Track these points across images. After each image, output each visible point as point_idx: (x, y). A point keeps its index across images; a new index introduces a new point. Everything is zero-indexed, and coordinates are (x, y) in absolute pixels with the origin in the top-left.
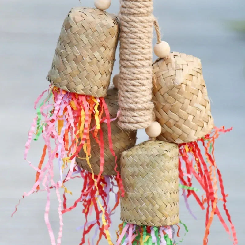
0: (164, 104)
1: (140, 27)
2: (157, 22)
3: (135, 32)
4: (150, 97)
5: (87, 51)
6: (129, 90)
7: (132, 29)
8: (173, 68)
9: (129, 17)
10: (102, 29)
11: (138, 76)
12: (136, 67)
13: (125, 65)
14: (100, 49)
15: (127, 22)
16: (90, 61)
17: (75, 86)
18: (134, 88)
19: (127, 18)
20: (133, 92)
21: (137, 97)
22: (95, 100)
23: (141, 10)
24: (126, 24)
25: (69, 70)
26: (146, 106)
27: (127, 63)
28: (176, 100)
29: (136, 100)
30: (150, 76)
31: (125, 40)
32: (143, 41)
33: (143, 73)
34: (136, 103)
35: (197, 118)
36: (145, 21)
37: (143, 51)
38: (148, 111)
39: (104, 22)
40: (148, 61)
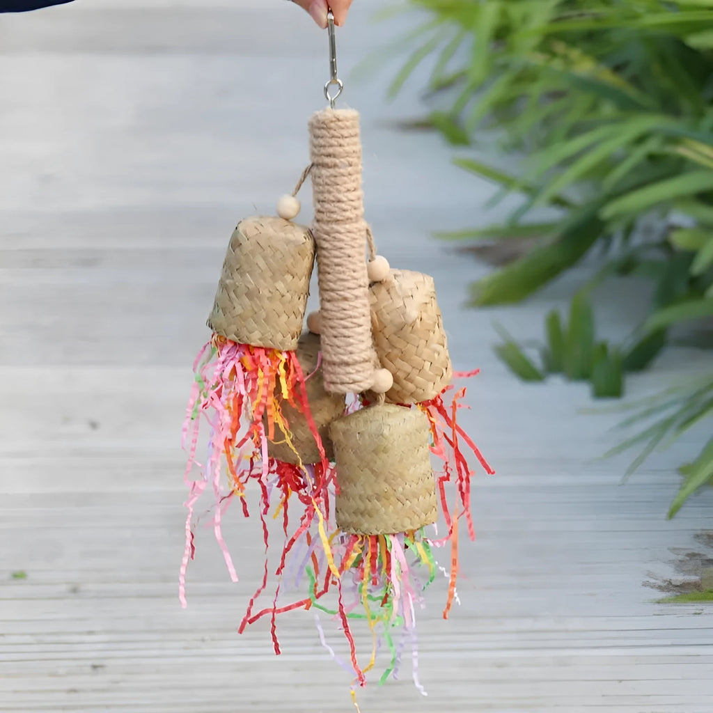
0: (390, 351)
1: (348, 239)
2: (370, 230)
3: (341, 248)
4: (369, 342)
5: (265, 280)
6: (339, 335)
7: (336, 243)
8: (399, 297)
9: (330, 226)
10: (287, 248)
11: (350, 313)
12: (345, 299)
13: (329, 298)
14: (286, 276)
15: (328, 233)
16: (270, 295)
17: (248, 334)
18: (346, 332)
19: (326, 227)
20: (345, 337)
21: (351, 344)
22: (279, 356)
23: (348, 214)
24: (326, 236)
25: (239, 310)
26: (365, 357)
27: (332, 294)
28: (408, 343)
29: (350, 349)
30: (366, 311)
31: (325, 261)
32: (353, 260)
33: (357, 308)
34: (351, 353)
35: (436, 364)
36: (355, 230)
37: (355, 274)
38: (368, 363)
39: (290, 236)
40: (362, 289)
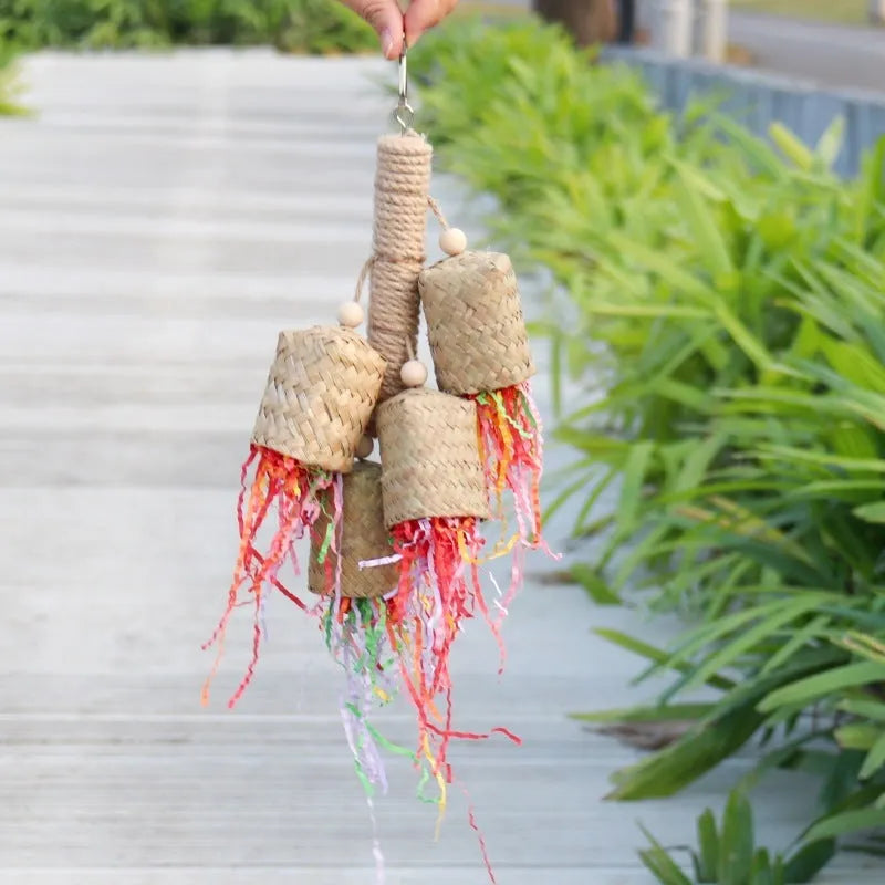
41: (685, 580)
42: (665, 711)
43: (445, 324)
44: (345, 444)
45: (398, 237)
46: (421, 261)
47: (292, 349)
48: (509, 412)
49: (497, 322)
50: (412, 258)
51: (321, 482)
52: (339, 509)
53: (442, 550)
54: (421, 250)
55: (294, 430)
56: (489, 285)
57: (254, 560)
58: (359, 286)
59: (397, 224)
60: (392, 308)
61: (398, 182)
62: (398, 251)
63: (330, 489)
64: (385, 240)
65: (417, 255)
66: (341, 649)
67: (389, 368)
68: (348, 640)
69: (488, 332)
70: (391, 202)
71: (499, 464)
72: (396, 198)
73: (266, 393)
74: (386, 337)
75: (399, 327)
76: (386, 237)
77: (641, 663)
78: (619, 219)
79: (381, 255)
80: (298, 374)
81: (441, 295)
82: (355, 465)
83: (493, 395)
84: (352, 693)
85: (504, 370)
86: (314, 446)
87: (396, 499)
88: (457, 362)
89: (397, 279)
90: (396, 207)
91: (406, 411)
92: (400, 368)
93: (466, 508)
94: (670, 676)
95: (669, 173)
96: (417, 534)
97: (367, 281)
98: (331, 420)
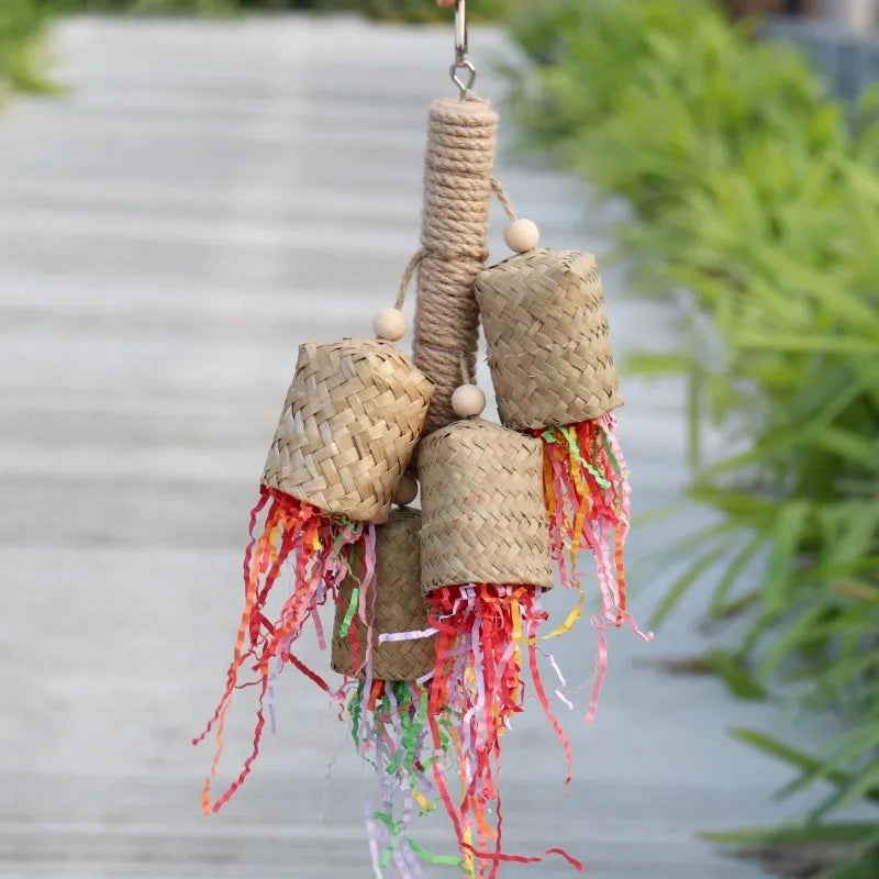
41: (845, 672)
42: (816, 831)
43: (503, 340)
44: (378, 488)
45: (451, 229)
46: (481, 259)
47: (314, 367)
48: (584, 454)
49: (571, 340)
50: (470, 255)
51: (348, 536)
52: (370, 568)
53: (488, 626)
54: (481, 245)
55: (312, 469)
56: (561, 293)
57: (263, 630)
58: (402, 287)
59: (451, 213)
60: (444, 317)
61: (453, 159)
62: (451, 246)
63: (360, 543)
64: (435, 232)
65: (475, 250)
66: (373, 744)
67: (437, 393)
68: (381, 732)
69: (558, 350)
70: (444, 184)
71: (575, 518)
72: (450, 179)
73: (282, 422)
74: (435, 354)
75: (453, 342)
76: (437, 227)
77: (787, 773)
78: (776, 231)
79: (429, 251)
80: (319, 398)
81: (501, 303)
82: (391, 514)
83: (564, 431)
84: (386, 798)
85: (578, 399)
86: (338, 490)
87: (435, 559)
88: (519, 389)
89: (450, 281)
90: (451, 191)
91: (451, 448)
92: (452, 393)
93: (522, 574)
94: (821, 789)
95: (837, 178)
96: (457, 604)
97: (413, 283)
98: (361, 459)
